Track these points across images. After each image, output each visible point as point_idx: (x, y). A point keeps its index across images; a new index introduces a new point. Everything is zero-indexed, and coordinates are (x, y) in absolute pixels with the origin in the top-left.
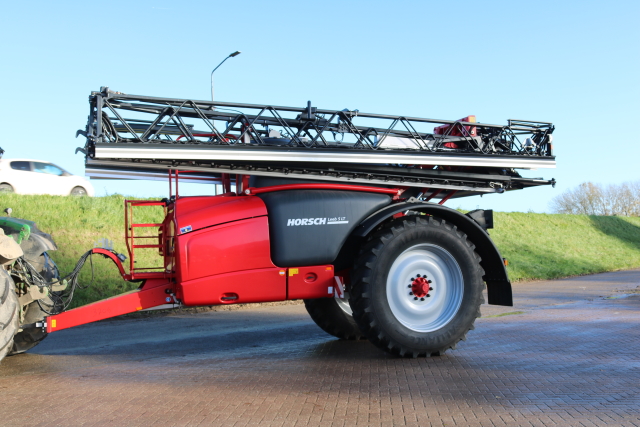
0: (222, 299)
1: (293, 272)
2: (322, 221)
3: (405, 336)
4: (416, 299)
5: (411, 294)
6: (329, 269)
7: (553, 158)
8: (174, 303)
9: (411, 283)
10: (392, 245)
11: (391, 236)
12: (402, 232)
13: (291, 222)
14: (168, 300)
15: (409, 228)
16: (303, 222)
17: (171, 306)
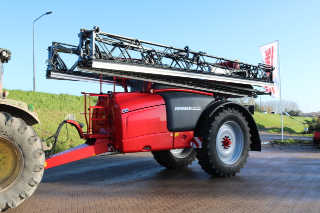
0: (143, 149)
1: (177, 134)
2: (190, 108)
3: (223, 167)
4: (224, 148)
5: (223, 146)
6: (192, 133)
7: (273, 83)
8: (113, 151)
9: (223, 140)
10: (219, 121)
11: (219, 117)
12: (223, 115)
13: (177, 109)
14: (109, 149)
15: (225, 113)
16: (182, 108)
17: (110, 153)
